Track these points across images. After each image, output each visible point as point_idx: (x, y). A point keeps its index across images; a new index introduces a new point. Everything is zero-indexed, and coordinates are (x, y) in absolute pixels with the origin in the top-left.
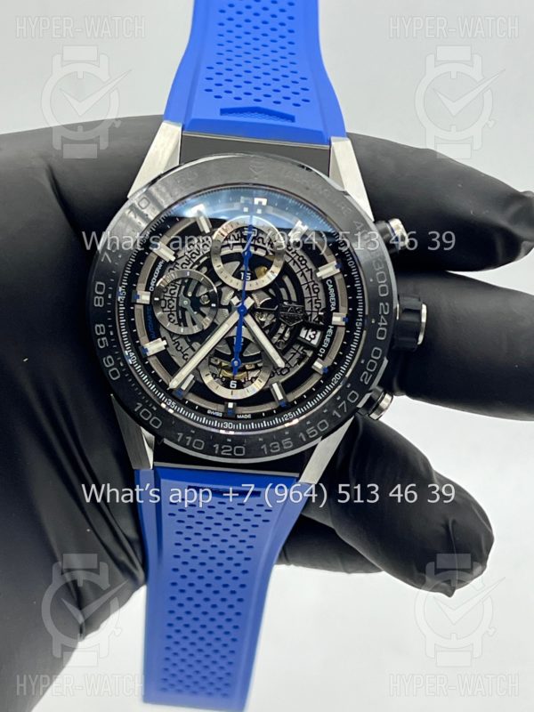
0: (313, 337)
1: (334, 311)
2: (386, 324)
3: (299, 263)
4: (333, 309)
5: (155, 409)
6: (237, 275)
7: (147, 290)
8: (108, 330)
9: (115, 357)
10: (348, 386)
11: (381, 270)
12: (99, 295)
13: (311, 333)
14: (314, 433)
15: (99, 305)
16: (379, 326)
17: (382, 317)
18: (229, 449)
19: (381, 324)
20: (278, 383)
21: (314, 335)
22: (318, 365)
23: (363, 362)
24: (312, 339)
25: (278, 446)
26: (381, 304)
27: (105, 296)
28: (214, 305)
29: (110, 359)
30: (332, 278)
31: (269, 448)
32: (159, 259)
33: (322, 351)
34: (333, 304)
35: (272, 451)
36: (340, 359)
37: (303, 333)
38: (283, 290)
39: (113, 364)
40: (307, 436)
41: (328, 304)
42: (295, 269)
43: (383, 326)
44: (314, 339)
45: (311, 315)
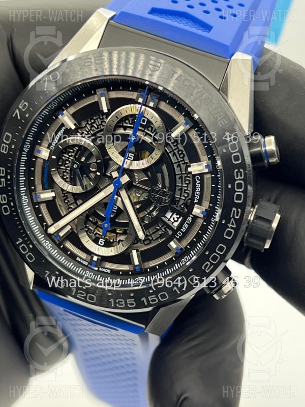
0: (176, 219)
1: (196, 203)
2: (235, 226)
3: (178, 155)
4: (196, 201)
5: (31, 246)
6: (123, 153)
7: (48, 148)
8: (7, 174)
9: (8, 196)
10: (191, 270)
11: (240, 180)
12: (6, 144)
13: (175, 216)
14: (155, 300)
15: (4, 152)
16: (228, 227)
17: (232, 219)
18: (83, 294)
19: (230, 225)
20: (137, 251)
21: (178, 218)
22: (173, 244)
23: (207, 253)
24: (175, 221)
25: (123, 303)
26: (234, 209)
27: (10, 145)
28: (98, 174)
29: (4, 197)
30: (202, 175)
31: (115, 303)
32: (63, 125)
33: (179, 234)
34: (197, 197)
35: (117, 305)
36: (193, 245)
37: (169, 215)
38: (159, 175)
39: (6, 202)
40: (148, 301)
41: (193, 196)
42: (174, 160)
43: (232, 228)
44: (177, 221)
45: (179, 201)
